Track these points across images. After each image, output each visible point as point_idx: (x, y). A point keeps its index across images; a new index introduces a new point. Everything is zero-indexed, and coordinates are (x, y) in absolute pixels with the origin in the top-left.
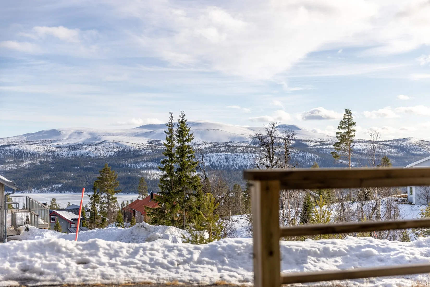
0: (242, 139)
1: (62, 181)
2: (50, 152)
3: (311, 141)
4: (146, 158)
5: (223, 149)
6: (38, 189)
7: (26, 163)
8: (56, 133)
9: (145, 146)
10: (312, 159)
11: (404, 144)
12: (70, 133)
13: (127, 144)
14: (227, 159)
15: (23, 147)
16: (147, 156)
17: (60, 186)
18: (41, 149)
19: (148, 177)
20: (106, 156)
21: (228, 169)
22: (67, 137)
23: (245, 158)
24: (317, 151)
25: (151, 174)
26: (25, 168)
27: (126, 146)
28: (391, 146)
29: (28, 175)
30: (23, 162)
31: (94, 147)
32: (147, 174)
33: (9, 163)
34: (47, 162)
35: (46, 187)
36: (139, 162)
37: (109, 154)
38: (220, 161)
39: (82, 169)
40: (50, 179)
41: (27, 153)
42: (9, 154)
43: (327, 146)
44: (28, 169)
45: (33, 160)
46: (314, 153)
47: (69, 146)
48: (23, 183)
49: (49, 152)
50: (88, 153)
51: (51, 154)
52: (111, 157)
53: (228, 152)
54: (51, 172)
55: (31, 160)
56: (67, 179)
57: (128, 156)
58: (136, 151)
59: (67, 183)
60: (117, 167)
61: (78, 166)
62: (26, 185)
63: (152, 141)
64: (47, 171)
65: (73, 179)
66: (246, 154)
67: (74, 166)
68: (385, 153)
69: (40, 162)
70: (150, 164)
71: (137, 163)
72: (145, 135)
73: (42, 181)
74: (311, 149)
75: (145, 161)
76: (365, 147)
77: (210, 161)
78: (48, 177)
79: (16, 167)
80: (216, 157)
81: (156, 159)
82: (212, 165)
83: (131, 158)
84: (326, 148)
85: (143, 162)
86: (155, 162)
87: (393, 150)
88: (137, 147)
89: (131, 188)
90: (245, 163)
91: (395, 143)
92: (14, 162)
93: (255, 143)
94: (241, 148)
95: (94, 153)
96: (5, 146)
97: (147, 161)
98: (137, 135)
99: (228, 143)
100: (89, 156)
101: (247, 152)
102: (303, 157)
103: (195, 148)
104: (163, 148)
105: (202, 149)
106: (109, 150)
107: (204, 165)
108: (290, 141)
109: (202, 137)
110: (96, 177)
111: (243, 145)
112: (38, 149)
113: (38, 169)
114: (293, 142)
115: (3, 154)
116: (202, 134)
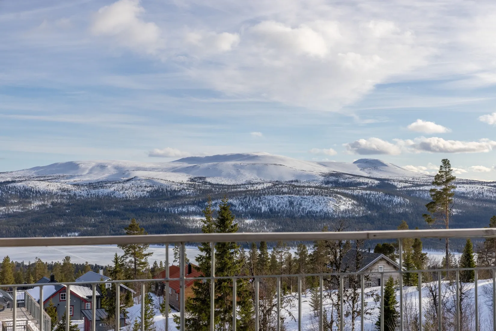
0: (310, 177)
1: (79, 228)
2: (65, 191)
3: (401, 181)
4: (186, 200)
5: (285, 190)
7: (35, 204)
8: (73, 166)
9: (185, 185)
10: (400, 205)
12: (90, 167)
13: (163, 182)
14: (291, 203)
15: (31, 184)
16: (188, 198)
17: (76, 234)
18: (53, 187)
19: (189, 225)
20: (136, 197)
21: (292, 216)
22: (87, 171)
23: (314, 202)
24: (407, 194)
25: (193, 221)
26: (33, 212)
27: (161, 185)
29: (37, 220)
30: (30, 203)
31: (121, 185)
32: (188, 220)
33: (12, 204)
34: (61, 203)
35: (59, 236)
36: (178, 206)
37: (139, 194)
38: (281, 205)
39: (105, 213)
40: (64, 226)
41: (36, 191)
42: (13, 193)
43: (421, 188)
44: (37, 212)
45: (44, 200)
46: (404, 197)
47: (90, 184)
48: (30, 231)
49: (63, 190)
50: (114, 192)
51: (66, 193)
52: (142, 198)
53: (292, 194)
54: (65, 217)
55: (41, 200)
56: (86, 226)
57: (164, 197)
58: (175, 191)
60: (149, 211)
61: (100, 209)
63: (195, 178)
64: (61, 215)
65: (93, 225)
66: (316, 197)
67: (95, 209)
69: (52, 203)
70: (192, 209)
71: (175, 206)
72: (186, 170)
73: (54, 228)
74: (399, 191)
75: (185, 205)
76: (471, 190)
77: (269, 206)
78: (62, 223)
79: (22, 210)
80: (276, 200)
81: (199, 202)
82: (271, 210)
83: (168, 199)
84: (420, 190)
85: (183, 205)
86: (199, 206)
88: (175, 186)
90: (314, 209)
92: (19, 203)
93: (327, 183)
94: (309, 189)
95: (121, 193)
96: (9, 182)
97: (188, 204)
98: (175, 170)
99: (292, 181)
100: (115, 197)
101: (316, 194)
102: (390, 201)
103: (250, 188)
104: (208, 187)
105: (259, 190)
106: (140, 189)
107: (261, 210)
108: (373, 181)
109: (259, 174)
110: (122, 223)
111: (312, 184)
112: (49, 187)
113: (49, 212)
114: (377, 182)
115: (6, 192)
116: (259, 170)
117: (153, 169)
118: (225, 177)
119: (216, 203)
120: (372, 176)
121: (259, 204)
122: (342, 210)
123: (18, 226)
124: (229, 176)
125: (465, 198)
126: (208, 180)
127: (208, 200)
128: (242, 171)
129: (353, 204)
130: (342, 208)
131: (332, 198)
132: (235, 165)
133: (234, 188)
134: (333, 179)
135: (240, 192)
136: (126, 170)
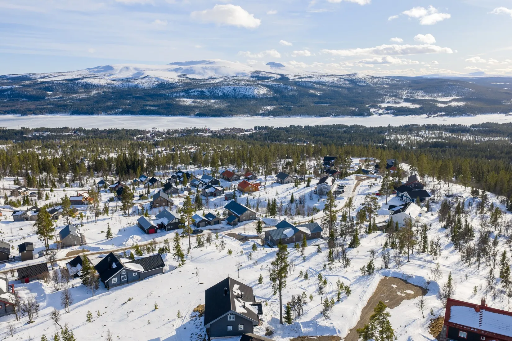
0: (244, 74)
1: (122, 107)
2: (109, 84)
3: (292, 76)
4: (178, 89)
5: (231, 83)
6: (106, 113)
7: (94, 92)
8: (109, 68)
9: (176, 80)
10: (292, 90)
11: (354, 78)
12: (120, 68)
13: (164, 79)
14: (235, 90)
15: (89, 81)
16: (179, 88)
17: (121, 110)
18: (102, 82)
19: (181, 103)
20: (150, 87)
21: (235, 97)
22: (118, 71)
23: (247, 90)
24: (296, 83)
25: (183, 101)
26: (93, 97)
27: (163, 80)
28: (345, 79)
29: (97, 102)
30: (91, 92)
31: (141, 80)
32: (180, 101)
33: (81, 93)
34: (108, 92)
35: (111, 111)
36: (174, 93)
37: (151, 86)
38: (229, 91)
39: (134, 97)
40: (113, 105)
41: (93, 85)
42: (80, 86)
43: (302, 80)
44: (96, 97)
45: (98, 90)
46: (292, 85)
47: (122, 79)
48: (94, 109)
49: (108, 84)
50: (137, 85)
51: (110, 86)
52: (153, 88)
53: (235, 85)
54: (113, 100)
55: (97, 90)
56: (125, 106)
57: (165, 88)
58: (171, 83)
59: (126, 108)
60: (159, 96)
61: (131, 95)
62: (97, 110)
63: (181, 75)
64: (110, 99)
65: (129, 105)
66: (248, 87)
67: (129, 95)
68: (341, 84)
69: (104, 92)
70: (182, 94)
71: (172, 93)
72: (176, 70)
73: (108, 107)
74: (291, 82)
75: (178, 92)
76: (327, 81)
77: (223, 92)
78: (111, 104)
79: (87, 96)
80: (227, 89)
81: (185, 90)
82: (224, 94)
83: (168, 89)
84: (302, 81)
85: (177, 92)
86: (185, 92)
87: (346, 82)
88: (171, 81)
89: (171, 111)
90: (247, 93)
91: (348, 77)
92: (85, 92)
93: (253, 77)
94: (244, 82)
95: (141, 85)
97: (180, 92)
98: (170, 70)
99: (234, 76)
100: (138, 87)
101: (248, 85)
102: (286, 88)
103: (212, 81)
104: (189, 81)
105: (217, 83)
106: (151, 83)
107: (219, 94)
108: (277, 75)
109: (216, 72)
110: (145, 103)
111: (245, 78)
112: (100, 82)
113: (103, 97)
114: (279, 76)
115: (76, 86)
116: (216, 70)
117: (156, 70)
118: (197, 74)
119: (194, 91)
120: (277, 73)
121: (218, 91)
122: (261, 94)
123: (87, 106)
124: (199, 73)
125: (325, 85)
126: (188, 76)
127: (190, 89)
128: (206, 71)
129: (267, 90)
130: (261, 92)
131: (256, 87)
132: (202, 67)
133: (203, 82)
134: (256, 74)
135: (207, 84)
136: (141, 70)
